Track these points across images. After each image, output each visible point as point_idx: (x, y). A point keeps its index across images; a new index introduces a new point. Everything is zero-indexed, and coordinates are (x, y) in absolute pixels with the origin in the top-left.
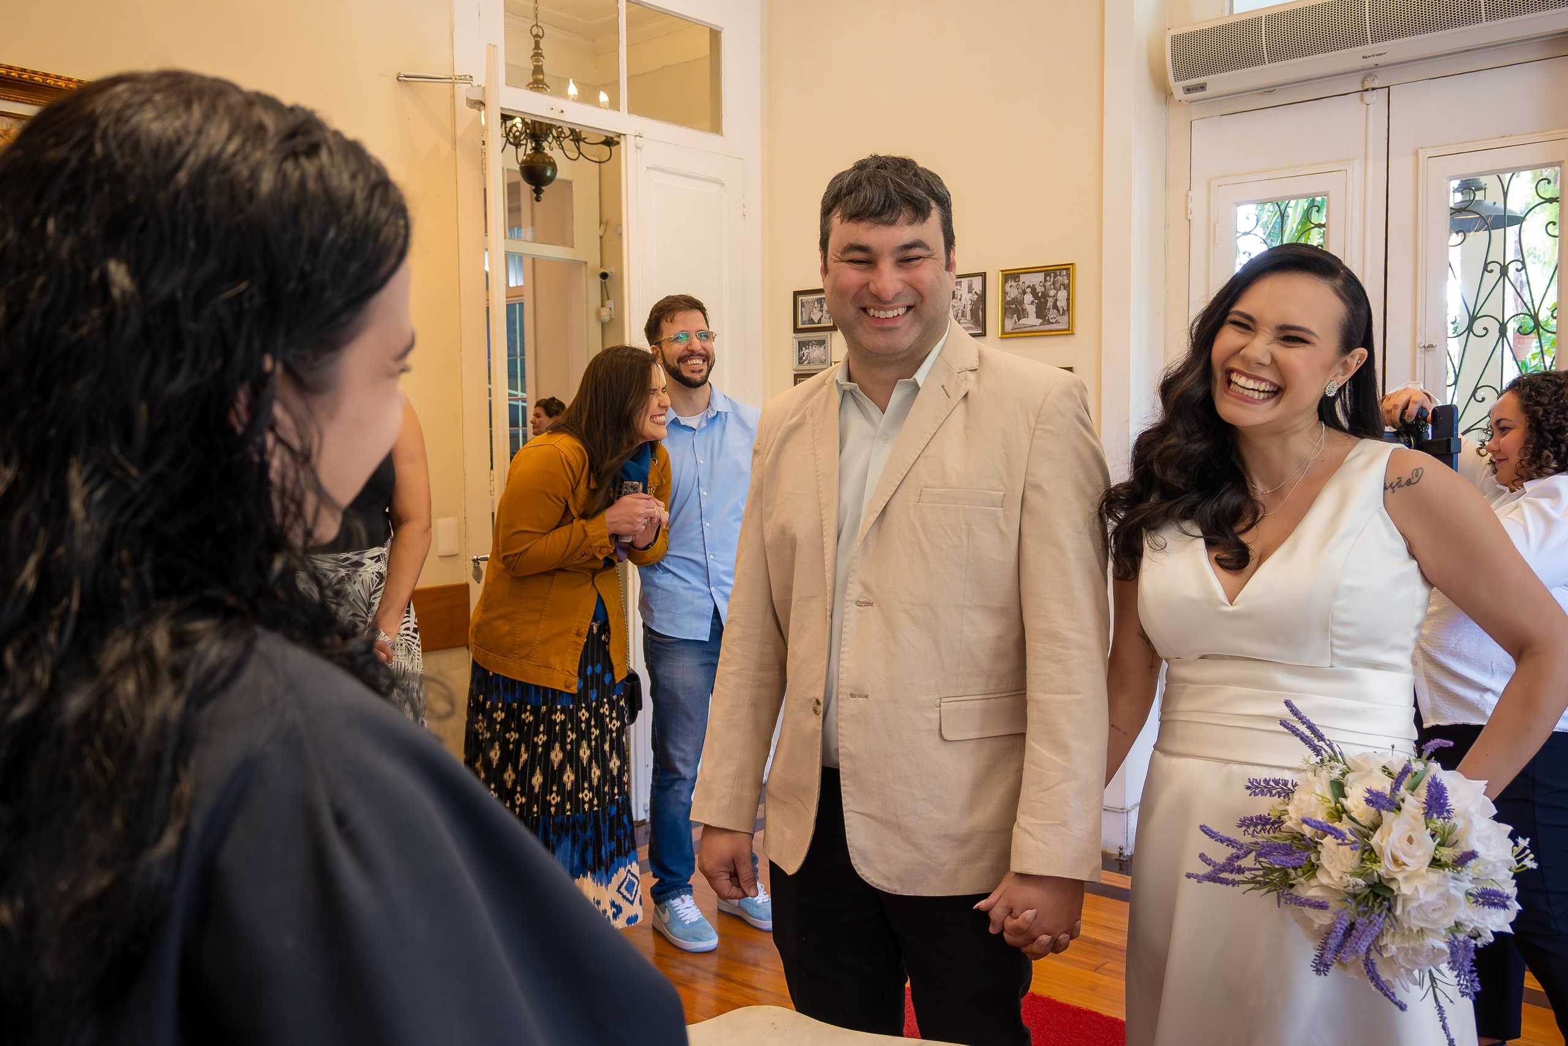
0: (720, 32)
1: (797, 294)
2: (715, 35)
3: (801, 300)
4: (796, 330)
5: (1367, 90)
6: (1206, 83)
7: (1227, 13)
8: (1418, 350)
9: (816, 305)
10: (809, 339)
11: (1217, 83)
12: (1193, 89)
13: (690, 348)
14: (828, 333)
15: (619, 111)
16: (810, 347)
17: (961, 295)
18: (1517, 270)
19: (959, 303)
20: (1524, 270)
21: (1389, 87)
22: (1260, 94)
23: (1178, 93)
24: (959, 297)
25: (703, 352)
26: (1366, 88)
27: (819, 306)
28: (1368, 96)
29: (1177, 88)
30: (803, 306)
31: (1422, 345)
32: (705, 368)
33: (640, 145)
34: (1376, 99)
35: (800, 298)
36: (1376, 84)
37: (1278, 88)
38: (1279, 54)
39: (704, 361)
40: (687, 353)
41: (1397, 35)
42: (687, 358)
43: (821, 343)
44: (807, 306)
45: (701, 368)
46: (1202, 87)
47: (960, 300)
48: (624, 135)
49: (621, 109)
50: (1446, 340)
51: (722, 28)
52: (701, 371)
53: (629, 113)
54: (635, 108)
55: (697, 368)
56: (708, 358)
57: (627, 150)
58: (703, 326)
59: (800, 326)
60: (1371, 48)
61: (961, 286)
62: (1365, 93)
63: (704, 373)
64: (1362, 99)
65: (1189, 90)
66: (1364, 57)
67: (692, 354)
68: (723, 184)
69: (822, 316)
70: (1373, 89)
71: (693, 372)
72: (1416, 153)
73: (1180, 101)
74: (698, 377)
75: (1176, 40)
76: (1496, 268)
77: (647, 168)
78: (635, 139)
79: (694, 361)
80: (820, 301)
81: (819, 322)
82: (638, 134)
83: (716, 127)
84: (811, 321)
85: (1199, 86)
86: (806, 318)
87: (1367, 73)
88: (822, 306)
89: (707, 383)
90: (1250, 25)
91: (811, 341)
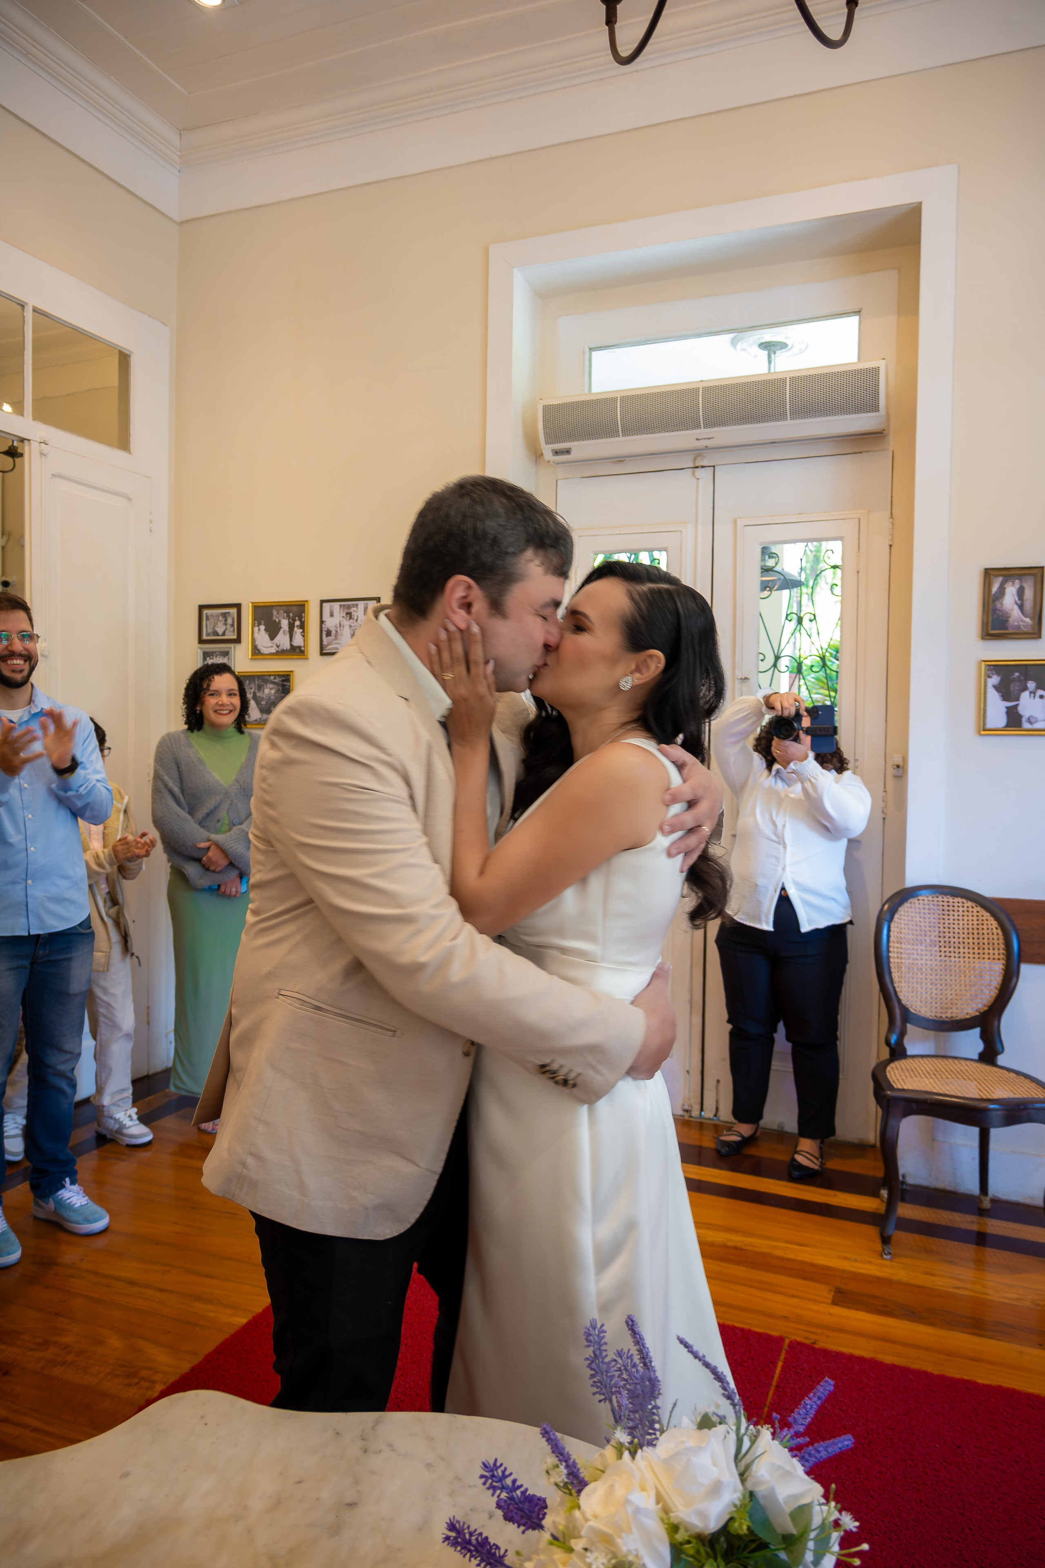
0: (130, 356)
1: (201, 608)
2: (124, 359)
3: (206, 614)
4: (201, 641)
5: (697, 467)
6: (570, 449)
7: (586, 391)
8: (737, 681)
9: (221, 618)
10: (213, 650)
11: (581, 449)
12: (560, 452)
13: (10, 648)
14: (232, 645)
15: (23, 416)
16: (215, 658)
17: (358, 616)
18: (811, 621)
19: (356, 623)
20: (815, 621)
21: (714, 466)
22: (613, 462)
23: (548, 455)
24: (356, 618)
25: (24, 652)
26: (697, 465)
27: (224, 619)
28: (699, 472)
29: (547, 450)
30: (207, 619)
31: (740, 677)
32: (27, 667)
33: (45, 452)
34: (704, 475)
35: (205, 612)
36: (705, 463)
37: (628, 459)
38: (630, 429)
39: (25, 661)
40: (6, 653)
41: (723, 423)
42: (7, 658)
43: (226, 654)
44: (212, 620)
45: (23, 668)
46: (568, 452)
47: (357, 620)
48: (29, 440)
49: (25, 414)
50: (758, 675)
51: (132, 353)
52: (21, 671)
53: (34, 419)
54: (40, 415)
55: (18, 668)
56: (30, 659)
57: (31, 455)
58: (29, 628)
59: (205, 637)
60: (703, 432)
61: (357, 608)
62: (696, 469)
63: (25, 673)
64: (694, 474)
65: (556, 453)
66: (698, 439)
67: (12, 655)
68: (130, 499)
69: (226, 629)
70: (702, 467)
71: (14, 671)
72: (735, 522)
73: (549, 462)
74: (18, 677)
75: (546, 408)
76: (795, 617)
77: (52, 475)
78: (40, 446)
79: (15, 662)
80: (225, 615)
81: (224, 634)
82: (42, 441)
83: (123, 443)
84: (215, 633)
85: (565, 450)
86: (210, 630)
87: (698, 452)
88: (226, 620)
89: (29, 685)
90: (607, 403)
91: (215, 652)
